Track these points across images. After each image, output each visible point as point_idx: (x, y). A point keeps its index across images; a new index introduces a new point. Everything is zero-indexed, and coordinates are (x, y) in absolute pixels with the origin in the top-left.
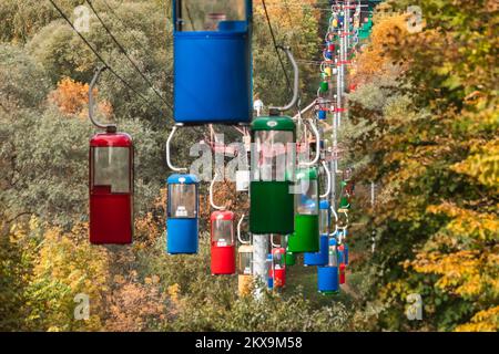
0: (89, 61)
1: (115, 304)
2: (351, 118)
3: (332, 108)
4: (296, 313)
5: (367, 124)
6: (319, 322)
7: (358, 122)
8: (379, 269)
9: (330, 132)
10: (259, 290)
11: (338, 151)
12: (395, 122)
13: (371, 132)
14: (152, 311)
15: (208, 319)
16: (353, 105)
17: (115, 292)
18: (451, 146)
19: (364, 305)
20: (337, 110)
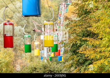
0: (11, 15)
1: (16, 63)
5: (69, 21)
6: (58, 67)
10: (45, 60)
12: (75, 20)
13: (70, 23)
14: (24, 65)
15: (35, 66)
17: (16, 61)
18: (87, 26)
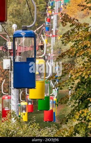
2: (62, 22)
3: (51, 35)
4: (32, 130)
7: (66, 24)
8: (75, 103)
9: (50, 47)
10: (13, 119)
11: (53, 55)
16: (63, 15)
19: (67, 121)
20: (53, 36)
